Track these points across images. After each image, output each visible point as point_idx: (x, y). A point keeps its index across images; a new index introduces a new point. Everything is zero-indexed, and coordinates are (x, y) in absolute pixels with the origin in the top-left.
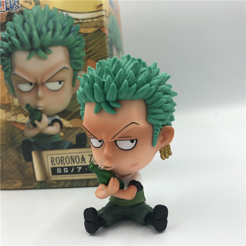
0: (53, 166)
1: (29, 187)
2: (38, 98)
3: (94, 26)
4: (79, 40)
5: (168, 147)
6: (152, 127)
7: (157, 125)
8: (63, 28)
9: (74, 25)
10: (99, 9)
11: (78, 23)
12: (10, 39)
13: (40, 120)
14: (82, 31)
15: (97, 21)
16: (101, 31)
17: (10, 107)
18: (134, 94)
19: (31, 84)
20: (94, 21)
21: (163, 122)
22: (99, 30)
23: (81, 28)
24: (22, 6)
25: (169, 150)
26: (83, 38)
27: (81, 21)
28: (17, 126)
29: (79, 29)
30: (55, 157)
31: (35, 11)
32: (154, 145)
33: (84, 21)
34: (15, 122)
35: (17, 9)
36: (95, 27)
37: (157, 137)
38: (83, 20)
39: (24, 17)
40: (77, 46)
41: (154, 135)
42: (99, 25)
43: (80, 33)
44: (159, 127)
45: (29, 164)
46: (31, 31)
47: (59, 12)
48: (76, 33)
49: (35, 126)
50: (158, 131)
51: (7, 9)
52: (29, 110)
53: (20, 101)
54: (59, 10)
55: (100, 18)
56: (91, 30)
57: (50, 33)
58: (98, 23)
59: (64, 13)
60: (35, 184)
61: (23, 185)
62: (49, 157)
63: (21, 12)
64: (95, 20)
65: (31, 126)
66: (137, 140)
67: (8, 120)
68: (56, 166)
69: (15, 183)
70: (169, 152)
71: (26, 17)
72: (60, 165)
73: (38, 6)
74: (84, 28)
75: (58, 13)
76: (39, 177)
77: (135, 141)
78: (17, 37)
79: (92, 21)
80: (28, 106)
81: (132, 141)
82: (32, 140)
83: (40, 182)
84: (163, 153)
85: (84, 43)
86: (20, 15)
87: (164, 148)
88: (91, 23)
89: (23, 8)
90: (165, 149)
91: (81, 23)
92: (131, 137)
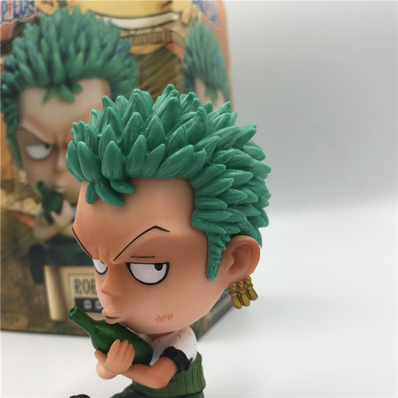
0: (78, 296)
1: (39, 329)
2: (57, 172)
3: (154, 40)
4: (129, 66)
5: (245, 283)
6: (204, 239)
7: (217, 235)
8: (103, 46)
9: (121, 40)
10: (166, 9)
11: (128, 37)
12: (17, 68)
13: (59, 211)
14: (135, 50)
15: (160, 32)
16: (168, 51)
17: (13, 186)
18: (160, 165)
19: (47, 146)
20: (156, 33)
21: (228, 227)
22: (163, 48)
23: (134, 44)
24: (38, 10)
25: (249, 288)
26: (136, 65)
27: (133, 33)
28: (23, 219)
29: (129, 48)
30: (81, 278)
31: (58, 18)
32: (211, 277)
33: (139, 32)
34: (20, 213)
35: (31, 15)
36: (157, 43)
37: (217, 260)
38: (136, 30)
39: (41, 28)
40: (125, 78)
41: (210, 255)
42: (163, 39)
43: (130, 55)
44: (221, 238)
45: (39, 288)
46: (51, 52)
47: (98, 17)
48: (124, 54)
49: (51, 221)
50: (219, 246)
51: (16, 16)
52: (43, 192)
53: (30, 176)
54: (97, 14)
55: (167, 27)
56: (149, 49)
57: (81, 55)
58: (163, 35)
59: (106, 19)
60: (49, 326)
61: (31, 324)
62: (72, 279)
63: (37, 21)
64: (158, 29)
65: (44, 221)
66: (168, 265)
67: (10, 208)
68: (84, 295)
69: (17, 320)
70: (251, 293)
71: (44, 28)
72: (90, 295)
73: (64, 9)
74: (138, 45)
75: (95, 20)
76: (54, 313)
77: (165, 267)
78: (29, 63)
79: (151, 33)
80: (41, 185)
81: (158, 267)
82: (46, 246)
83: (58, 323)
84: (236, 294)
85: (137, 73)
86: (35, 25)
87: (238, 283)
88: (149, 36)
89: (40, 14)
90: (238, 286)
91: (133, 36)
92: (154, 257)
